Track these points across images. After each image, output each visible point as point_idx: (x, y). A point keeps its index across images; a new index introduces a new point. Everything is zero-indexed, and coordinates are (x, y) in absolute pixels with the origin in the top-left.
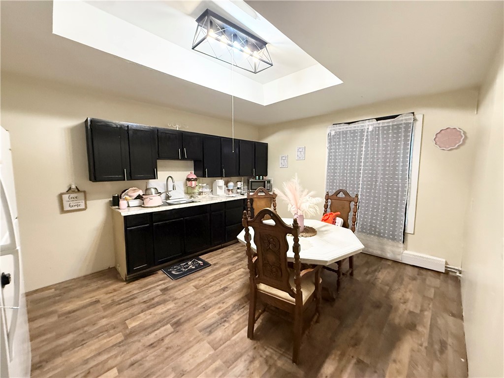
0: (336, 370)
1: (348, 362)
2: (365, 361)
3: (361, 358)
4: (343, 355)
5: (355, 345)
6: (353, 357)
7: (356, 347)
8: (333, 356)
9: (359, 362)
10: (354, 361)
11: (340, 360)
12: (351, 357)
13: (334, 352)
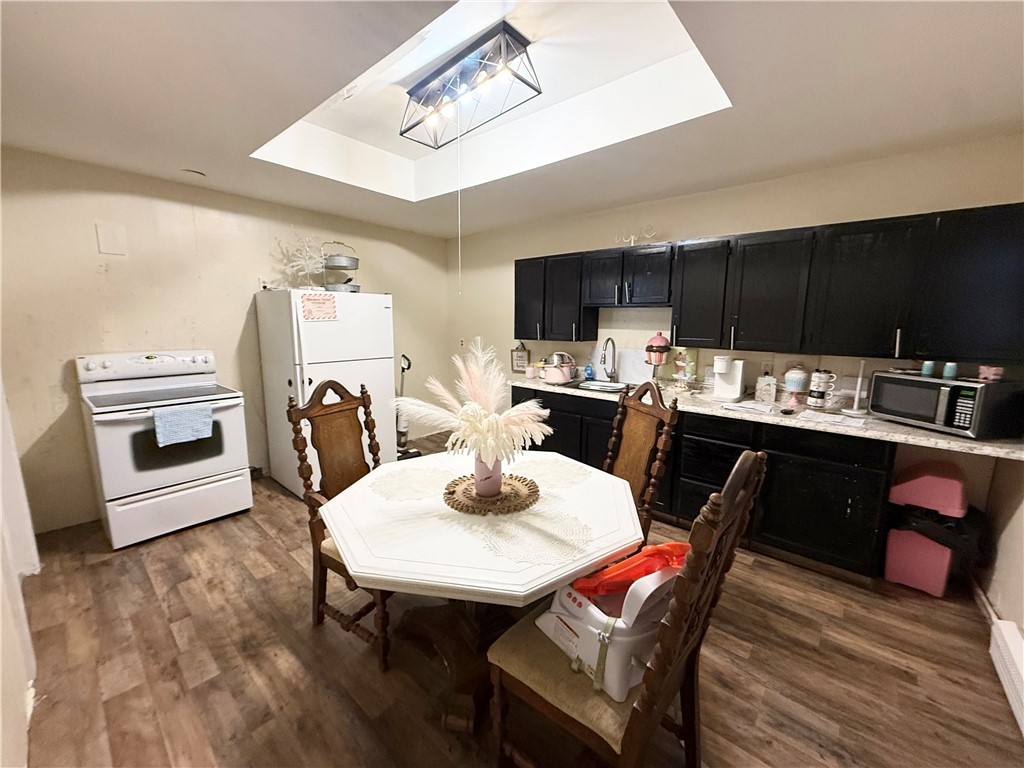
0: (278, 674)
1: (277, 696)
2: (260, 729)
3: (271, 724)
4: (295, 692)
5: (301, 727)
6: (281, 708)
7: (295, 727)
8: (301, 676)
9: (267, 715)
10: (274, 707)
11: (287, 683)
12: (282, 704)
13: (308, 679)
